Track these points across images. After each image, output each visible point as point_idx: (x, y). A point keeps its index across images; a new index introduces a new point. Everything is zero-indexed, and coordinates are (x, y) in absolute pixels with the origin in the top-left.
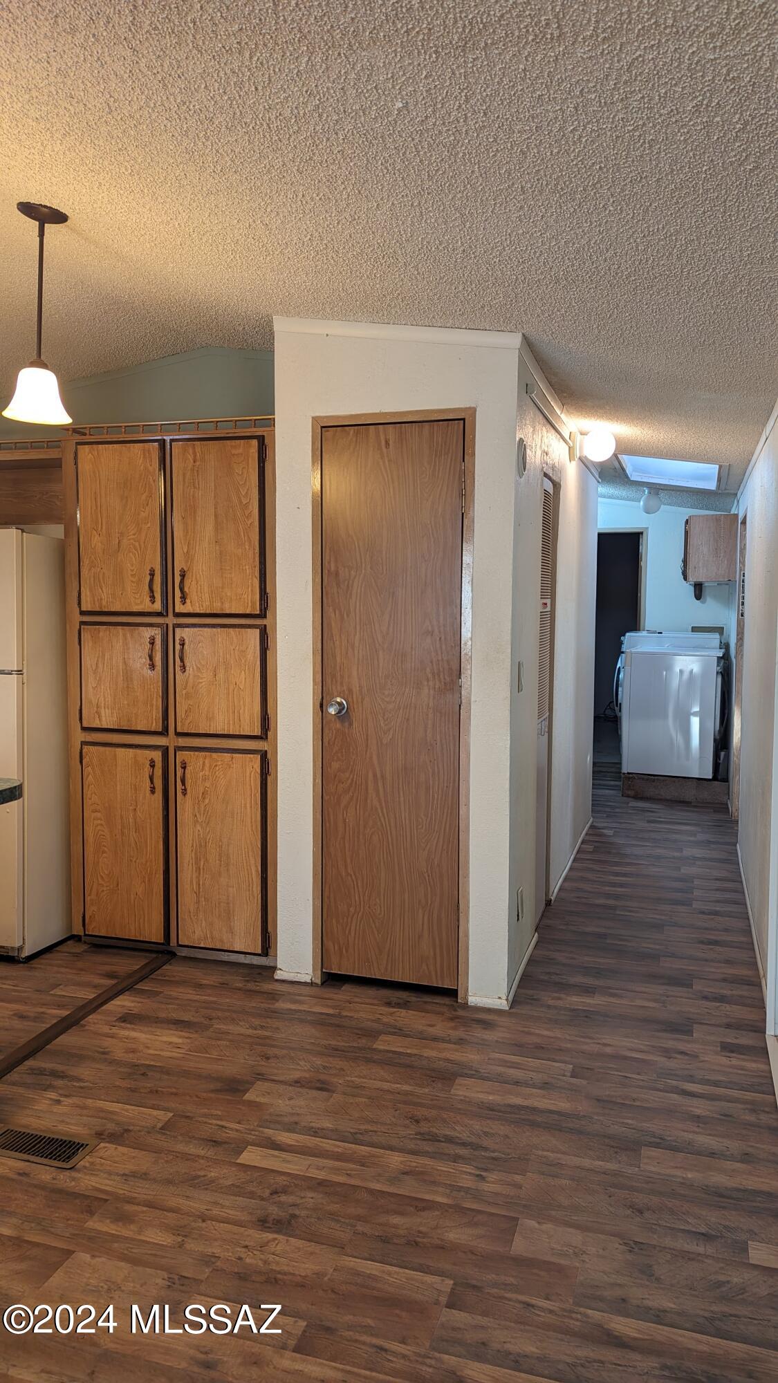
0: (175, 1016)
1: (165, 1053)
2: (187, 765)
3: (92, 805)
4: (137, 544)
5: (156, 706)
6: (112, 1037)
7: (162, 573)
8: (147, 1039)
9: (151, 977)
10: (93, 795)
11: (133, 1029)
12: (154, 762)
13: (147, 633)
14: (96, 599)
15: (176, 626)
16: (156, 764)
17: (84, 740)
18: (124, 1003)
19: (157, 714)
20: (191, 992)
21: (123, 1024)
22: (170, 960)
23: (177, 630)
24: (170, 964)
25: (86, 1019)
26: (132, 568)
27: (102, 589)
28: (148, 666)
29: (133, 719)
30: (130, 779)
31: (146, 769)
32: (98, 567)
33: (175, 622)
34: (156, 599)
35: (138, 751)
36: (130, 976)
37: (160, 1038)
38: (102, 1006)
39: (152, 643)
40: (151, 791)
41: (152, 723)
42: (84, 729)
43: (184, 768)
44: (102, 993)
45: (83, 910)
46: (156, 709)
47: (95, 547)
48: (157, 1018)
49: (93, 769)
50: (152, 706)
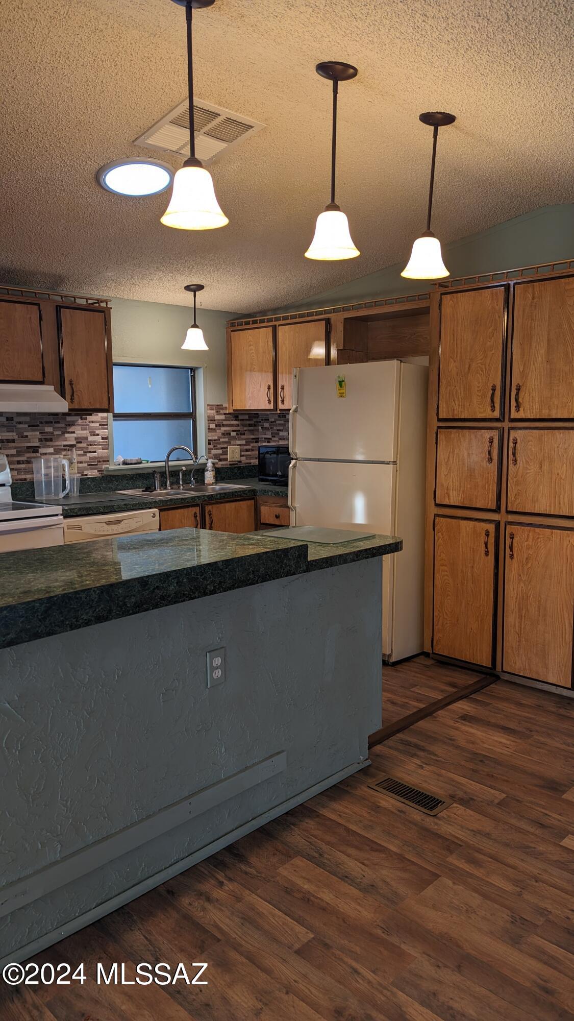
0: (502, 723)
1: (496, 749)
2: (515, 536)
3: (440, 560)
4: (483, 366)
5: (492, 490)
6: (457, 729)
7: (501, 388)
8: (482, 736)
9: (482, 691)
10: (442, 553)
11: (472, 727)
12: (489, 532)
13: (487, 434)
14: (450, 409)
15: (510, 429)
16: (490, 534)
17: (436, 513)
18: (463, 706)
19: (492, 496)
20: (513, 707)
21: (463, 722)
22: (496, 681)
23: (512, 432)
24: (496, 684)
25: (437, 713)
26: (478, 385)
27: (455, 402)
28: (487, 459)
29: (474, 499)
30: (470, 544)
31: (482, 537)
32: (453, 385)
33: (510, 426)
34: (495, 409)
35: (477, 524)
36: (466, 688)
37: (492, 737)
38: (447, 706)
39: (491, 442)
40: (485, 553)
41: (488, 503)
42: (437, 505)
43: (512, 538)
44: (447, 697)
45: (431, 635)
46: (492, 492)
47: (451, 371)
48: (489, 722)
49: (442, 535)
50: (489, 490)
